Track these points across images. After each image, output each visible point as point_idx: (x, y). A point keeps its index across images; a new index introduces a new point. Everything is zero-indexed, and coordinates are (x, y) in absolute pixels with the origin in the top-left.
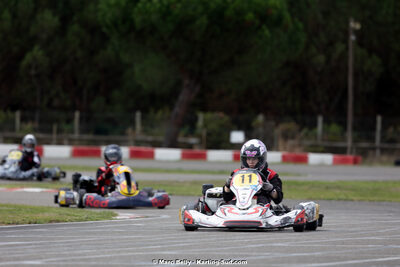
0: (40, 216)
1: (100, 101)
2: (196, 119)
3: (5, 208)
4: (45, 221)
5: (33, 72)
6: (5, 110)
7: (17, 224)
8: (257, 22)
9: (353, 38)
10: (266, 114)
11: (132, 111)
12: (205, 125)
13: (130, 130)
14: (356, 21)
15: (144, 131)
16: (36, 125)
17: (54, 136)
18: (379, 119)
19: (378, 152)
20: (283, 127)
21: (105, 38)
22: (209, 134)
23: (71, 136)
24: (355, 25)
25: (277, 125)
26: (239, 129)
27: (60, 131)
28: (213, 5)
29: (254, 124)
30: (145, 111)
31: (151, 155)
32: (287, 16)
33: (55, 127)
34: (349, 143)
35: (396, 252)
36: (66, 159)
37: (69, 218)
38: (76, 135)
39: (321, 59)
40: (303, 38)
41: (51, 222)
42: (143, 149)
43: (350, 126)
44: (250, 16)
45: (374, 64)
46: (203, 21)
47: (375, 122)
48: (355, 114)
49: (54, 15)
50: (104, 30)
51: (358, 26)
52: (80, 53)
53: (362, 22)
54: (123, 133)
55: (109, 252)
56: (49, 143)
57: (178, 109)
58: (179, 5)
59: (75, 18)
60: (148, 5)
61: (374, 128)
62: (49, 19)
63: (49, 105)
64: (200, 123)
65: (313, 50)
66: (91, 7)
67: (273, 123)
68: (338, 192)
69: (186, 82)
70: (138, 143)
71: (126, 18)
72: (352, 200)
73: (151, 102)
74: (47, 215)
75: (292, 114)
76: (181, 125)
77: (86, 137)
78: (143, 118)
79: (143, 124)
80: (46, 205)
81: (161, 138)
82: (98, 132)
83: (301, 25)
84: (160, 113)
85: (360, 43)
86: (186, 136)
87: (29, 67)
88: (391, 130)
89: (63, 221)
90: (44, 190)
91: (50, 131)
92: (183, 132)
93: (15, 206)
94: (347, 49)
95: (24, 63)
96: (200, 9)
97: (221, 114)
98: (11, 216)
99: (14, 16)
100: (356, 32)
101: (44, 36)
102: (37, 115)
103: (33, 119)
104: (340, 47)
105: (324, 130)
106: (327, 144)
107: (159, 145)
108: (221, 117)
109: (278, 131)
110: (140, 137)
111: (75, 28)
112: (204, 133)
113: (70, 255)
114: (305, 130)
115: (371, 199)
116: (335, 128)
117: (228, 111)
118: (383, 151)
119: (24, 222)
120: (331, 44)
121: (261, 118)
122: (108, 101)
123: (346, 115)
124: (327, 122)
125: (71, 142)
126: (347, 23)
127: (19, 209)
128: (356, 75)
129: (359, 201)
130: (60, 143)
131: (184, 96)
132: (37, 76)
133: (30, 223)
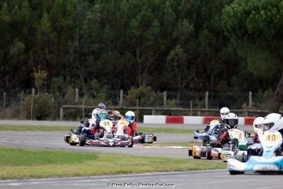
0: (183, 166)
1: (223, 84)
3: (157, 160)
4: (187, 169)
5: (175, 64)
6: (156, 91)
13: (245, 105)
15: (255, 106)
16: (178, 101)
17: (191, 109)
21: (226, 39)
23: (203, 109)
27: (195, 106)
30: (255, 92)
33: (191, 103)
36: (200, 125)
37: (203, 167)
38: (207, 109)
41: (191, 170)
49: (190, 23)
50: (226, 33)
52: (208, 50)
57: (278, 90)
58: (278, 16)
59: (205, 26)
60: (257, 16)
62: (186, 26)
63: (187, 87)
66: (216, 17)
70: (250, 114)
71: (241, 25)
73: (259, 85)
74: (188, 165)
76: (281, 102)
78: (253, 96)
79: (252, 102)
84: (266, 92)
87: (173, 60)
89: (200, 169)
90: (185, 147)
91: (188, 106)
93: (165, 159)
95: (169, 57)
98: (162, 166)
99: (162, 24)
101: (183, 38)
102: (179, 94)
103: (175, 97)
110: (251, 110)
111: (205, 32)
119: (171, 170)
122: (229, 84)
125: (203, 114)
127: (168, 160)
130: (195, 114)
132: (179, 66)
133: (176, 171)
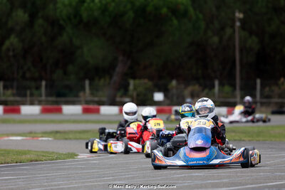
0: (24, 157)
1: (59, 73)
2: (128, 84)
4: (28, 161)
5: (11, 53)
7: (8, 163)
8: (170, 14)
9: (238, 24)
10: (178, 80)
11: (83, 79)
12: (135, 89)
13: (82, 94)
14: (240, 12)
15: (92, 94)
16: (15, 91)
18: (258, 81)
19: (259, 105)
20: (190, 89)
21: (62, 28)
22: (138, 95)
23: (40, 99)
24: (239, 15)
25: (186, 87)
26: (159, 91)
27: (32, 95)
28: (138, 4)
29: (169, 87)
30: (91, 80)
31: (97, 111)
32: (191, 10)
33: (28, 93)
34: (238, 99)
35: (281, 178)
36: (37, 115)
37: (44, 158)
38: (43, 98)
39: (216, 39)
40: (203, 25)
41: (31, 161)
42: (91, 106)
43: (238, 87)
44: (164, 10)
45: (253, 42)
46: (131, 14)
47: (255, 84)
48: (242, 79)
49: (25, 12)
50: (61, 22)
51: (241, 16)
52: (44, 39)
53: (244, 13)
54: (77, 96)
55: (76, 183)
56: (24, 104)
57: (116, 78)
58: (113, 4)
59: (40, 15)
60: (92, 5)
61: (255, 88)
62: (21, 16)
63: (23, 77)
64: (131, 87)
65: (210, 33)
66: (51, 6)
67: (183, 86)
68: (233, 134)
69: (121, 58)
70: (87, 102)
71: (77, 14)
72: (244, 140)
73: (95, 73)
74: (28, 157)
75: (196, 79)
76: (118, 90)
77: (50, 99)
78: (90, 84)
79: (90, 89)
80: (26, 149)
81: (104, 99)
82: (59, 95)
83: (201, 16)
84: (102, 81)
85: (243, 27)
86: (121, 97)
87: (8, 50)
88: (267, 89)
90: (24, 138)
91: (25, 95)
92: (119, 94)
93: (5, 150)
94: (234, 31)
95: (4, 48)
96: (129, 6)
97: (146, 81)
98: (2, 158)
100: (240, 20)
101: (18, 28)
102: (15, 84)
103: (12, 87)
104: (228, 31)
105: (219, 90)
106: (222, 100)
107: (103, 104)
108: (146, 83)
109: (187, 92)
110: (89, 98)
111: (40, 21)
112: (135, 94)
113: (49, 186)
114: (206, 91)
115: (257, 139)
116: (227, 89)
117: (151, 78)
118: (262, 104)
119: (12, 162)
120: (223, 29)
121: (174, 83)
122: (65, 73)
123: (235, 79)
124: (221, 84)
125: (40, 103)
126: (234, 14)
127: (8, 152)
128: (241, 50)
129: (249, 141)
130: (32, 104)
131: (120, 69)
132: (14, 56)
133: (17, 163)
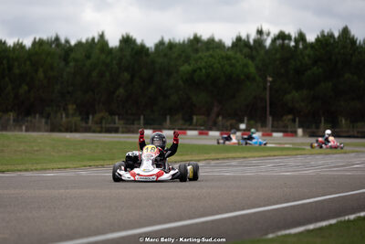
62: (126, 76)
